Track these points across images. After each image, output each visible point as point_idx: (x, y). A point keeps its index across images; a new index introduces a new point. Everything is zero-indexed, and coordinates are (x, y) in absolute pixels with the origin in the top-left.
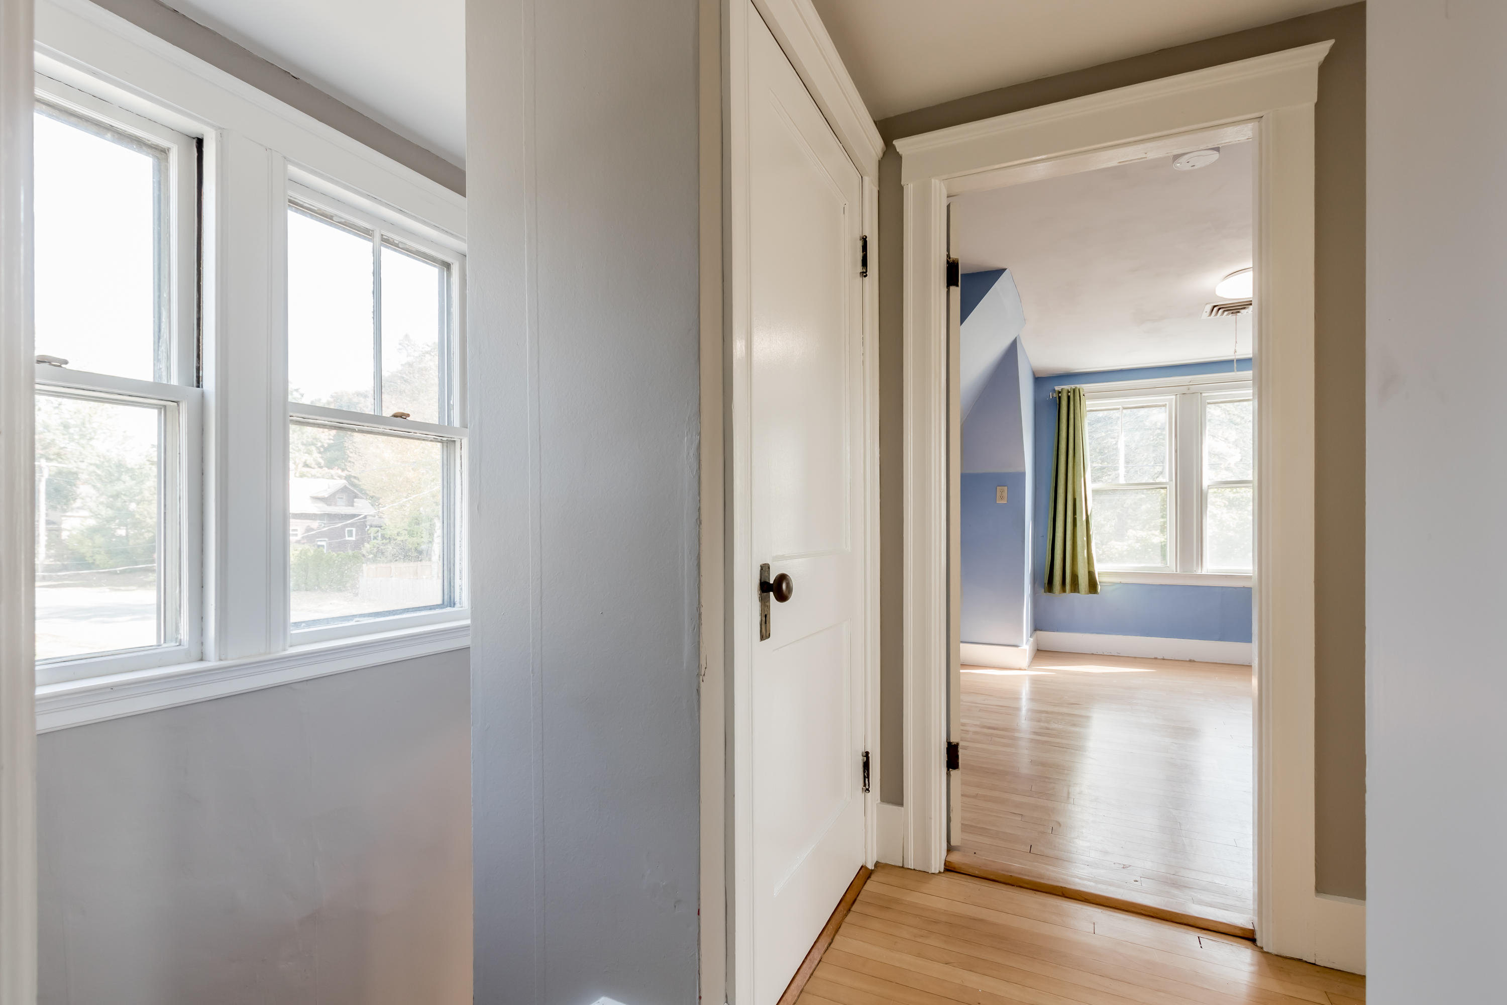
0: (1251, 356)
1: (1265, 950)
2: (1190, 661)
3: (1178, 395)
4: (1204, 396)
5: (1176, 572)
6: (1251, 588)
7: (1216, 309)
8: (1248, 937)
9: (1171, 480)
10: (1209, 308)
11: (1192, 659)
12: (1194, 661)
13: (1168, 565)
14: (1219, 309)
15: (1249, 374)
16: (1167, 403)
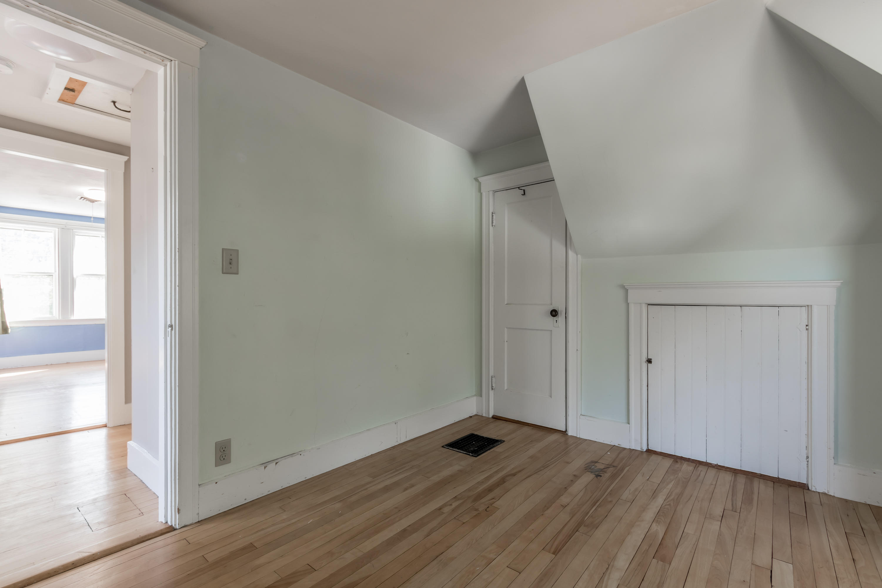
0: (104, 217)
1: (110, 427)
2: (67, 363)
3: (60, 229)
4: (74, 231)
5: (59, 319)
6: (104, 324)
7: (83, 198)
8: (105, 426)
9: (55, 272)
10: (80, 197)
11: (68, 362)
12: (69, 363)
13: (54, 315)
14: (85, 199)
15: (103, 225)
16: (53, 231)
